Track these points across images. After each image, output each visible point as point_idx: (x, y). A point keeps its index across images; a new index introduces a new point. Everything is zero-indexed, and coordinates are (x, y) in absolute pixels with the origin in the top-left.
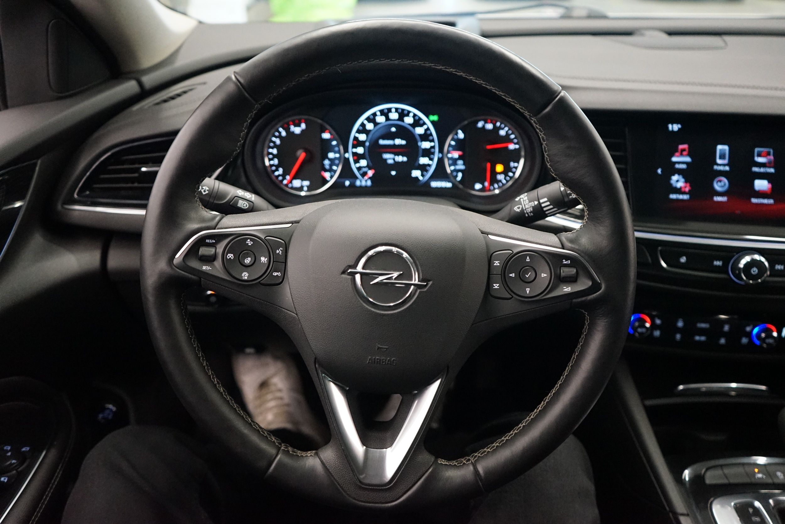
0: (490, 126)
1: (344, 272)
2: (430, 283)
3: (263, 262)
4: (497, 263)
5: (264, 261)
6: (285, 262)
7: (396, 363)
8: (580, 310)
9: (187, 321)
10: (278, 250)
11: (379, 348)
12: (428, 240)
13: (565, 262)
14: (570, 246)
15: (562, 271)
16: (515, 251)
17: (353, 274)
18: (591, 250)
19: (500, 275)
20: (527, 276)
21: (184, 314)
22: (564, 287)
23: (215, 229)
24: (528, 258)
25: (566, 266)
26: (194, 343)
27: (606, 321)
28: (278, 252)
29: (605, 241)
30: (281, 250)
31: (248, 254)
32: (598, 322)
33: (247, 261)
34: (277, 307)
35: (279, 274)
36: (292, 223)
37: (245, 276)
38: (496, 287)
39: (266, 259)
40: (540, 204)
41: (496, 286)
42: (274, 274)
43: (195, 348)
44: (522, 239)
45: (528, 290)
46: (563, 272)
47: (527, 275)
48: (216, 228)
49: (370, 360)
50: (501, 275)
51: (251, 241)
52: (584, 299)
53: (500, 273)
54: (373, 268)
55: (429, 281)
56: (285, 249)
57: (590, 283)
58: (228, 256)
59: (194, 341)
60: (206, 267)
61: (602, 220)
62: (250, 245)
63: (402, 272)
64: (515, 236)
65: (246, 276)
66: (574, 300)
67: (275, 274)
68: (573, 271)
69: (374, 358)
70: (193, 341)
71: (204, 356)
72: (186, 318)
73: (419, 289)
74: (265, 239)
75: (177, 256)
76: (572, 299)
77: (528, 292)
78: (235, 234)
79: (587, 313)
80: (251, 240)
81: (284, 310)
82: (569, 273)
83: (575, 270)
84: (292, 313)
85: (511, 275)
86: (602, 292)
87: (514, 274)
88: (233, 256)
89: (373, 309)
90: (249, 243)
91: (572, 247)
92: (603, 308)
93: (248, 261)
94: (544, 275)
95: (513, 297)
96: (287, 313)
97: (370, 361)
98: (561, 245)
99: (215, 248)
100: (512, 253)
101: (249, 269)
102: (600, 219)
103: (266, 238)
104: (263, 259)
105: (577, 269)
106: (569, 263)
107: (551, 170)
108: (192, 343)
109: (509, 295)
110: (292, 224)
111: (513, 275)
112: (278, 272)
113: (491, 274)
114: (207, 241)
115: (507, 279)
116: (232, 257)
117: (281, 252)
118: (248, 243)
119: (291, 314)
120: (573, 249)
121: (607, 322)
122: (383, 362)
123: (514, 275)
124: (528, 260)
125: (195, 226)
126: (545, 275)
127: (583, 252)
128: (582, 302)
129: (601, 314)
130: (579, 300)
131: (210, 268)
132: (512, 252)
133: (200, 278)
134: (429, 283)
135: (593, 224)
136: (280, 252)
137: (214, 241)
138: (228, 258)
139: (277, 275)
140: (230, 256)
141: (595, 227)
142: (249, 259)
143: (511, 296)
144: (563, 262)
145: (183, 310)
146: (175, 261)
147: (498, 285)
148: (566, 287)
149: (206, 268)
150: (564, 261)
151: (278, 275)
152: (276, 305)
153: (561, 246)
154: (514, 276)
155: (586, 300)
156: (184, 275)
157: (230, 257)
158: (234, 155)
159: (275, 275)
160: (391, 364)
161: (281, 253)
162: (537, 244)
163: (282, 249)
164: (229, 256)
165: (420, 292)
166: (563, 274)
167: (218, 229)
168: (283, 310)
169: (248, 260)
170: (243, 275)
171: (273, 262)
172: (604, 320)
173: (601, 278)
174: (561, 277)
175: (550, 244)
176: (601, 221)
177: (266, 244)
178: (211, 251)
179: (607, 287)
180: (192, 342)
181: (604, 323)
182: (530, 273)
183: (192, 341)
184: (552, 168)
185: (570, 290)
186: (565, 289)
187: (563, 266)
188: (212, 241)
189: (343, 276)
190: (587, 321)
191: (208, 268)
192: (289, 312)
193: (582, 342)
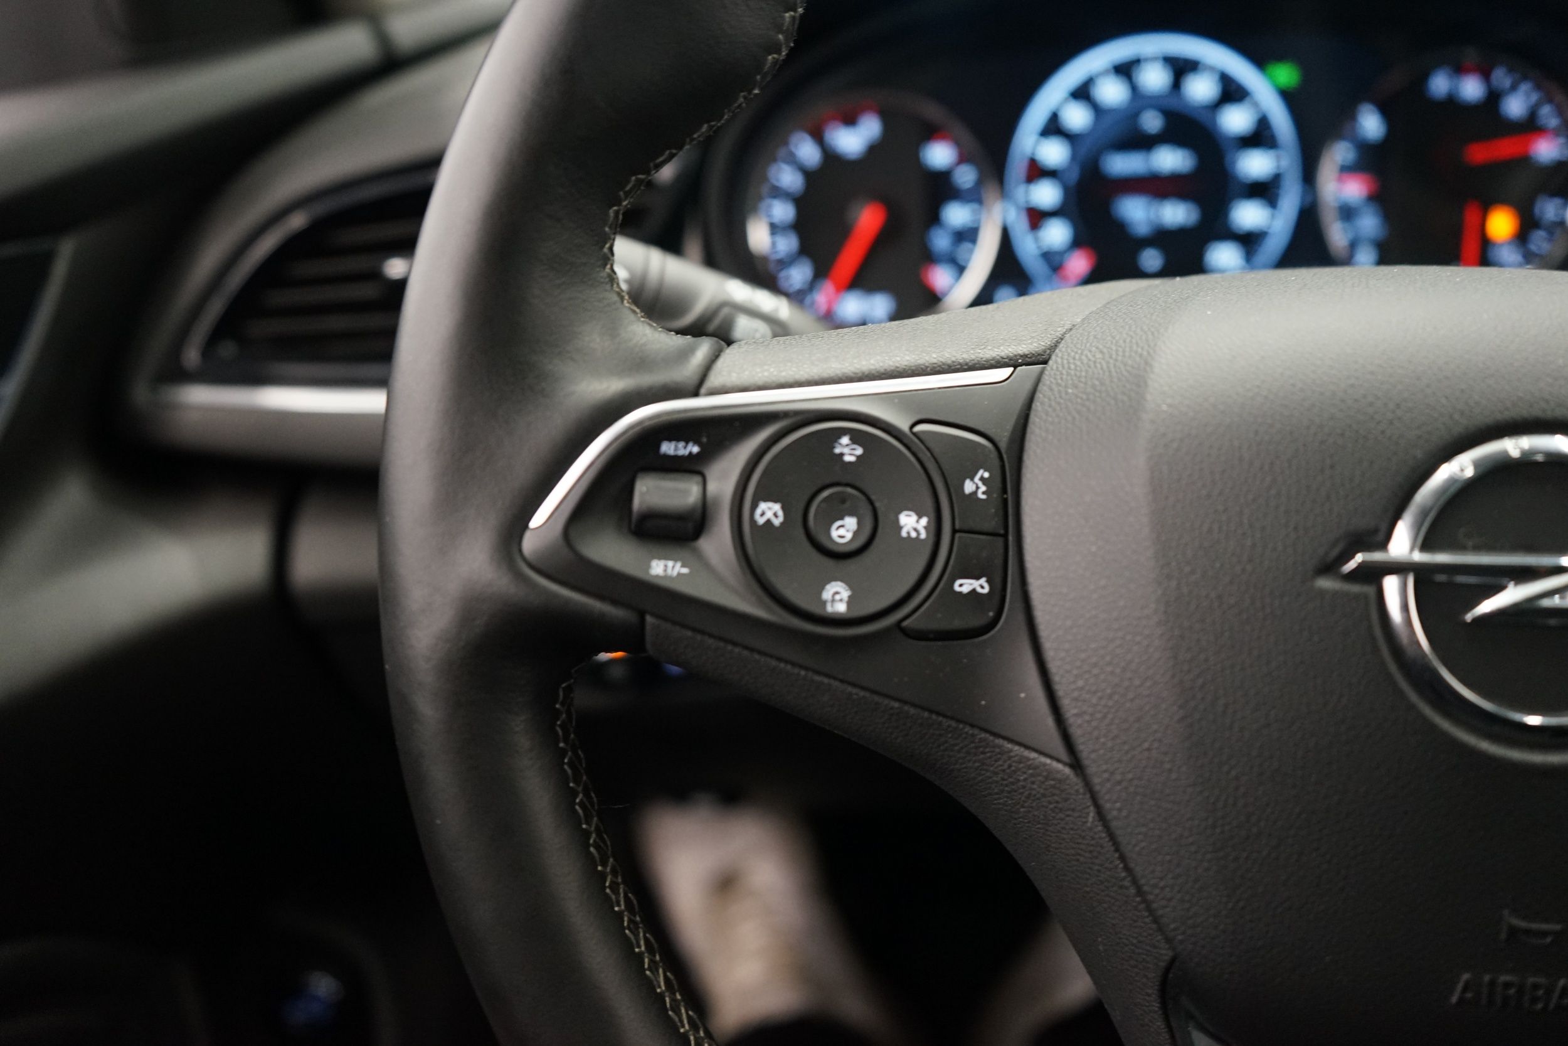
0: (1471, 89)
1: (1330, 567)
3: (908, 533)
5: (916, 530)
6: (1002, 532)
9: (581, 804)
10: (972, 479)
11: (1513, 931)
17: (1373, 574)
21: (569, 771)
23: (696, 394)
26: (613, 897)
28: (969, 487)
30: (982, 479)
31: (843, 501)
33: (842, 532)
34: (976, 731)
35: (982, 587)
36: (1014, 362)
37: (837, 597)
39: (924, 521)
42: (961, 585)
43: (620, 915)
48: (703, 390)
49: (1466, 989)
51: (854, 440)
54: (1470, 543)
56: (998, 472)
58: (758, 511)
59: (614, 887)
60: (666, 566)
62: (850, 463)
65: (841, 600)
67: (965, 586)
69: (1487, 978)
70: (610, 887)
71: (656, 946)
72: (580, 789)
74: (915, 434)
75: (538, 519)
78: (785, 414)
80: (857, 438)
81: (1010, 746)
84: (1048, 761)
88: (780, 513)
89: (1486, 746)
90: (846, 450)
93: (844, 531)
96: (1022, 760)
97: (1469, 995)
99: (698, 479)
101: (852, 565)
103: (919, 428)
104: (912, 524)
108: (607, 896)
110: (1015, 367)
112: (978, 578)
114: (668, 448)
116: (776, 515)
117: (983, 488)
118: (842, 455)
119: (1045, 765)
122: (1535, 1000)
125: (610, 386)
131: (683, 566)
133: (642, 615)
136: (978, 488)
137: (695, 449)
138: (761, 521)
139: (974, 590)
140: (770, 512)
142: (851, 523)
145: (563, 753)
146: (530, 544)
149: (665, 570)
151: (979, 590)
152: (972, 726)
156: (568, 601)
157: (769, 515)
158: (768, 65)
159: (965, 589)
161: (984, 493)
163: (986, 475)
164: (763, 514)
167: (713, 392)
168: (1000, 747)
169: (842, 526)
170: (827, 595)
171: (954, 531)
177: (920, 455)
178: (686, 492)
180: (608, 891)
183: (604, 888)
188: (685, 448)
189: (1325, 583)
191: (673, 567)
192: (1033, 755)
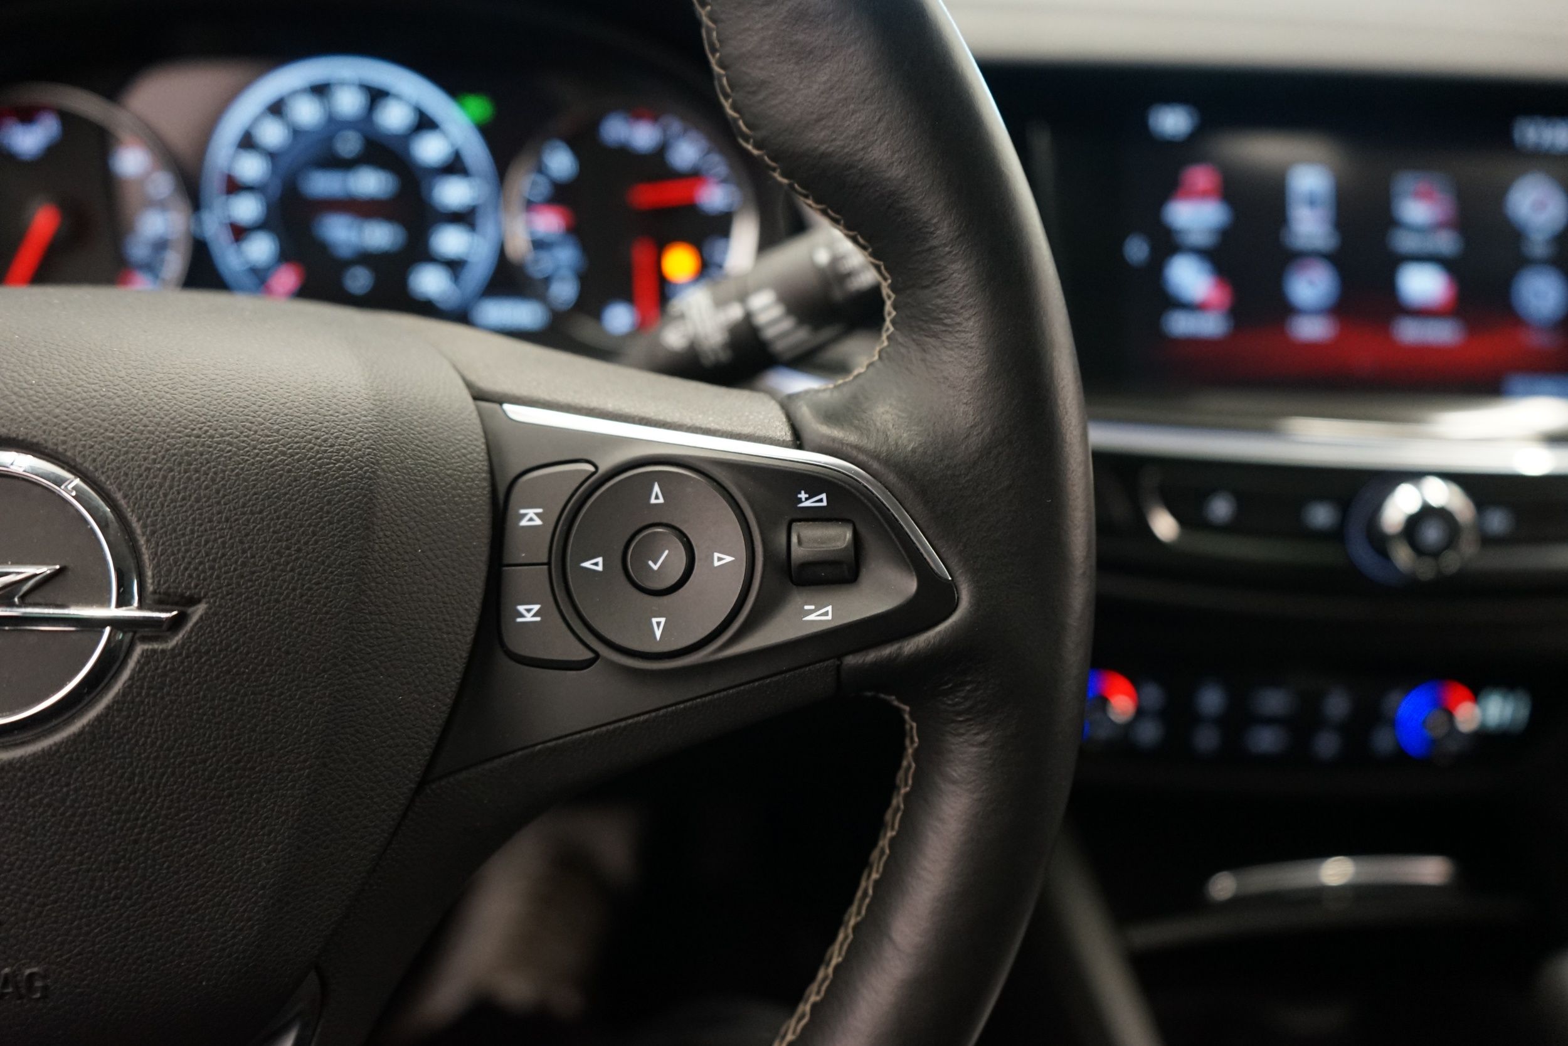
0: (645, 136)
2: (198, 611)
4: (530, 517)
7: (45, 988)
8: (882, 696)
12: (193, 416)
13: (807, 499)
14: (823, 436)
15: (794, 539)
16: (606, 464)
18: (910, 448)
19: (546, 567)
20: (655, 567)
22: (807, 607)
24: (656, 488)
25: (814, 517)
27: (982, 738)
29: (962, 408)
32: (953, 747)
38: (529, 618)
40: (748, 317)
41: (528, 613)
44: (635, 414)
45: (658, 625)
46: (800, 542)
47: (655, 563)
50: (549, 564)
52: (888, 651)
53: (545, 560)
55: (193, 601)
57: (910, 586)
61: (948, 321)
63: (58, 567)
64: (610, 406)
66: (851, 660)
68: (839, 537)
73: (145, 639)
76: (840, 657)
77: (658, 634)
79: (907, 708)
82: (825, 547)
83: (849, 535)
85: (587, 564)
86: (962, 620)
87: (600, 560)
91: (834, 440)
92: (968, 688)
94: (722, 559)
95: (597, 656)
98: (789, 434)
100: (593, 474)
102: (943, 315)
105: (858, 527)
106: (825, 503)
107: (739, 128)
109: (581, 647)
111: (596, 564)
113: (506, 562)
115: (571, 583)
120: (836, 445)
121: (983, 744)
123: (601, 564)
124: (657, 497)
126: (728, 559)
127: (876, 457)
128: (878, 665)
129: (959, 714)
130: (871, 656)
132: (591, 468)
134: (190, 610)
135: (914, 340)
141: (924, 351)
143: (589, 655)
144: (800, 501)
147: (536, 607)
148: (812, 607)
150: (803, 495)
153: (788, 436)
154: (600, 568)
155: (898, 655)
160: (21, 997)
162: (697, 433)
165: (147, 656)
166: (799, 552)
172: (977, 734)
173: (954, 562)
174: (792, 562)
175: (746, 430)
176: (945, 325)
179: (978, 603)
181: (975, 749)
182: (666, 552)
184: (742, 116)
185: (829, 617)
186: (811, 612)
187: (800, 520)
190: (912, 742)
193: (893, 828)
